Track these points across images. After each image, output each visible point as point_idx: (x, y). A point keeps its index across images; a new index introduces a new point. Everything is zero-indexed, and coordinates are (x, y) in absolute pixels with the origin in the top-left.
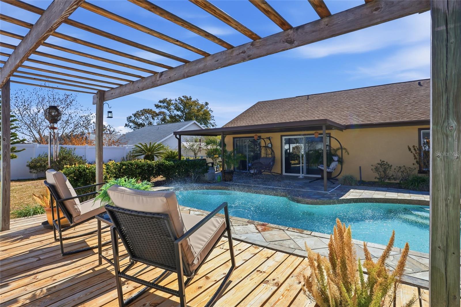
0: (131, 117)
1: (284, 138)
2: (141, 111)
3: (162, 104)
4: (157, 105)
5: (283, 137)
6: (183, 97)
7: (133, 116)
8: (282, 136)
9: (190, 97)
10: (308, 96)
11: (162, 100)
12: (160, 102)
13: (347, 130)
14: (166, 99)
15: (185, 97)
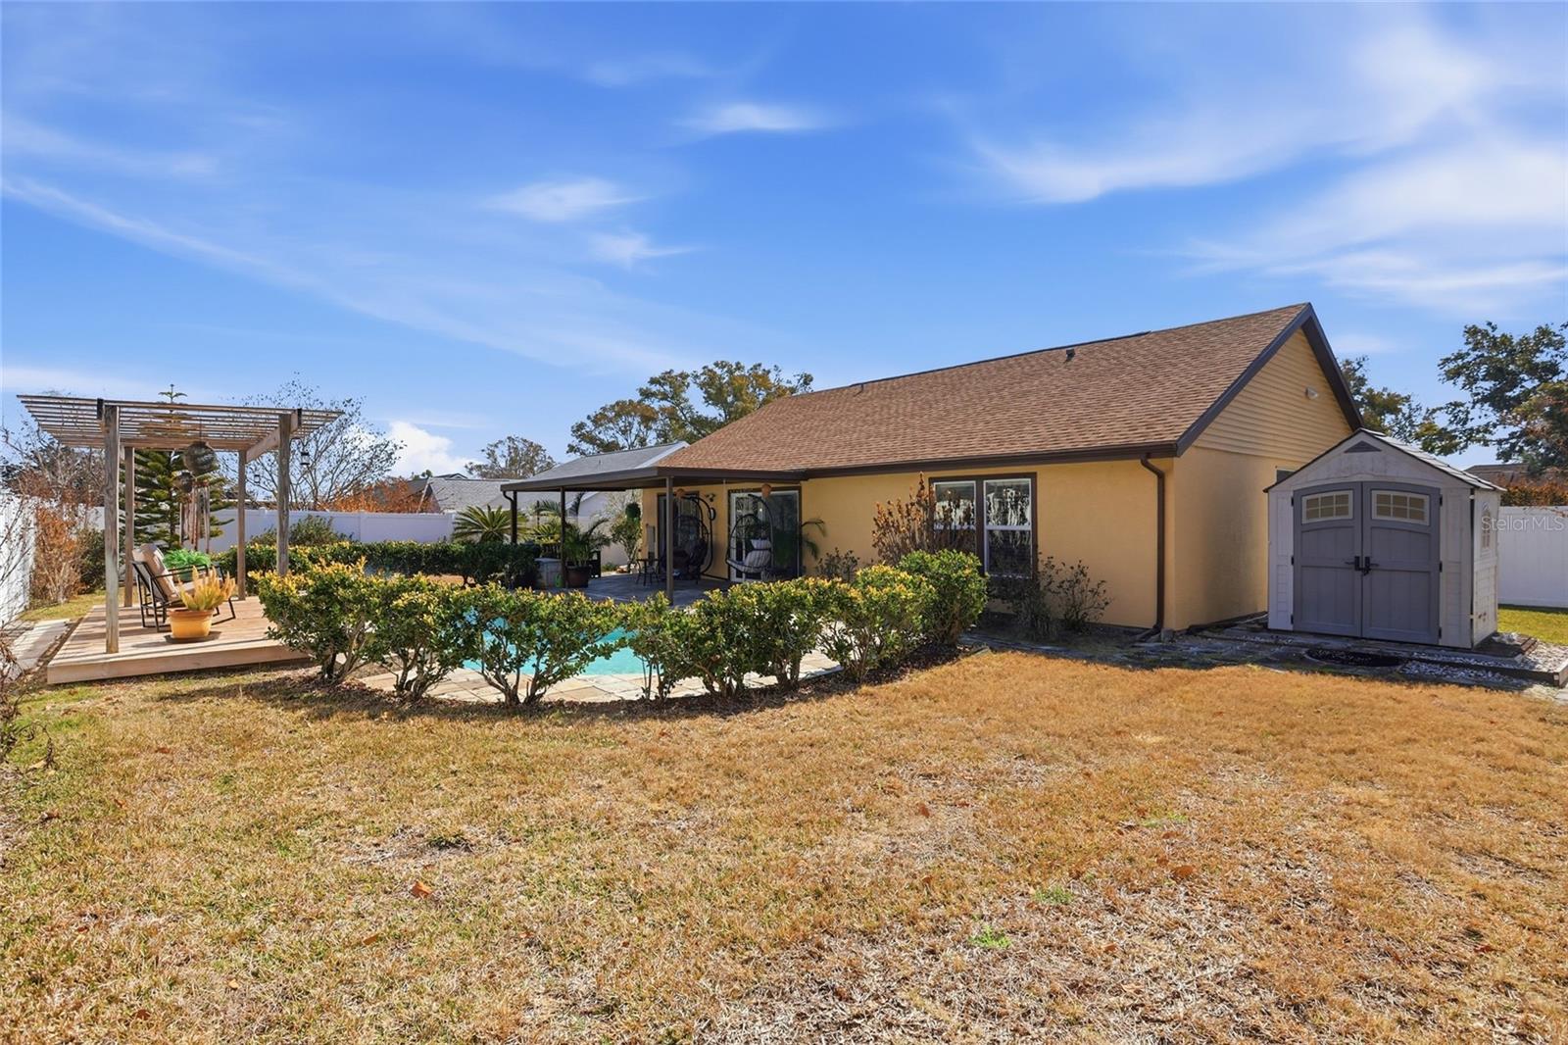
0: (581, 426)
1: (734, 496)
2: (613, 407)
3: (654, 388)
4: (645, 391)
5: (732, 495)
6: (716, 364)
7: (589, 423)
8: (730, 492)
9: (738, 364)
10: (862, 384)
11: (657, 375)
12: (653, 381)
13: (810, 480)
14: (671, 371)
15: (721, 365)
